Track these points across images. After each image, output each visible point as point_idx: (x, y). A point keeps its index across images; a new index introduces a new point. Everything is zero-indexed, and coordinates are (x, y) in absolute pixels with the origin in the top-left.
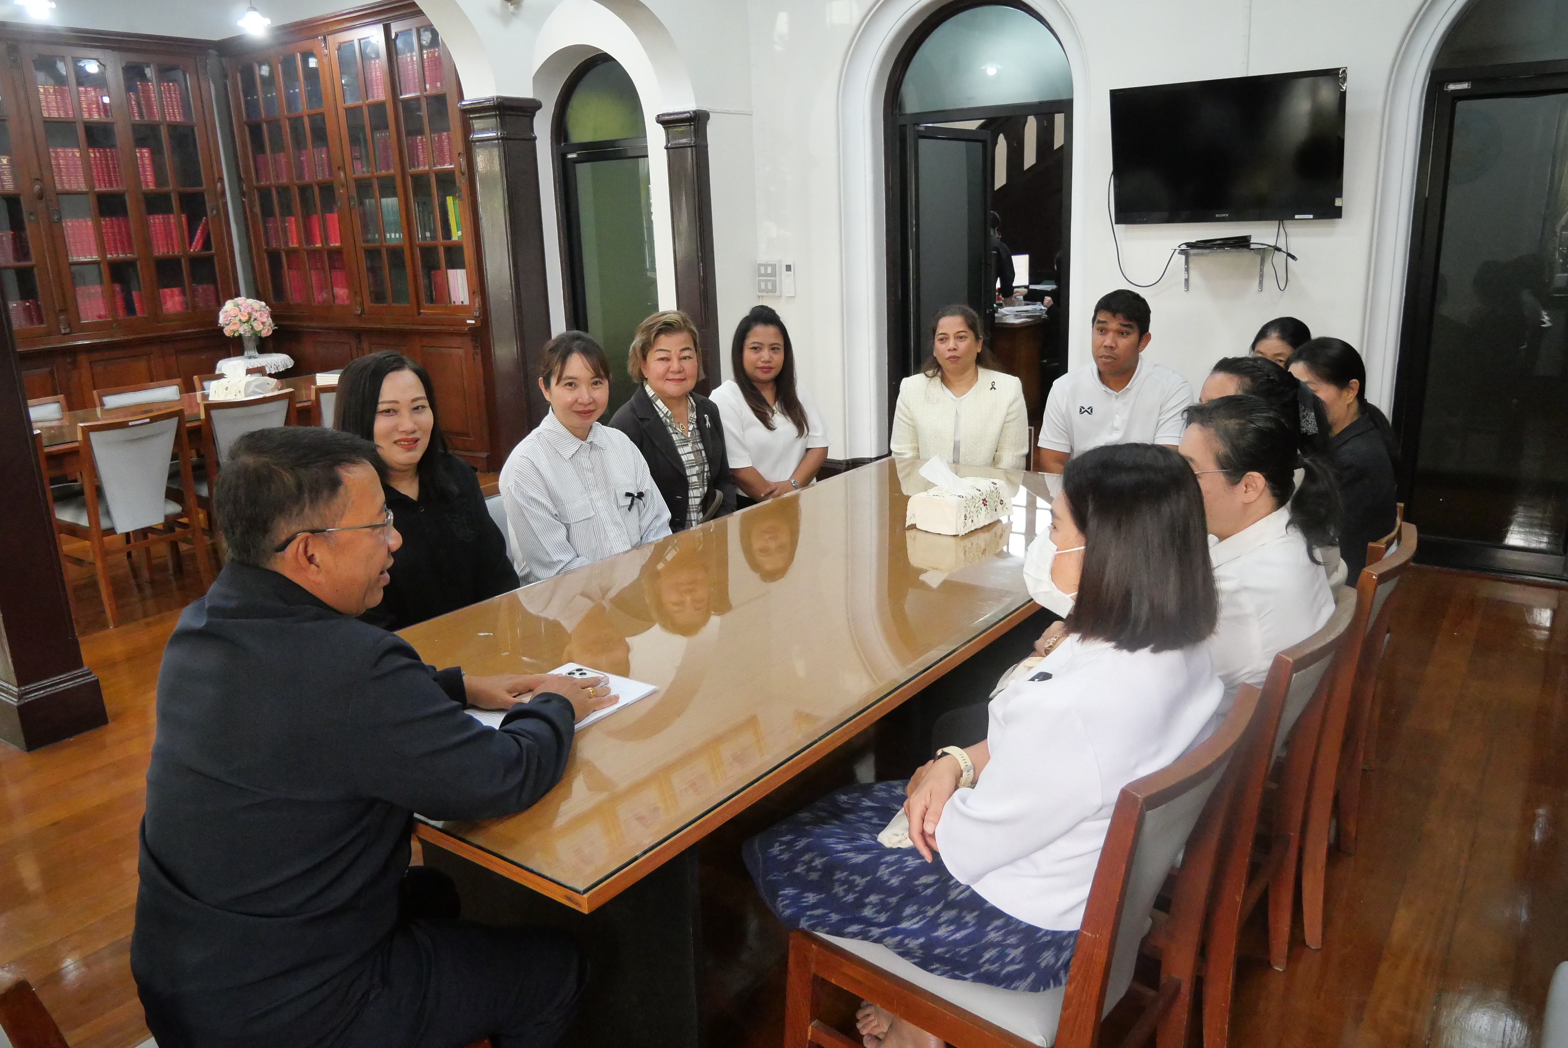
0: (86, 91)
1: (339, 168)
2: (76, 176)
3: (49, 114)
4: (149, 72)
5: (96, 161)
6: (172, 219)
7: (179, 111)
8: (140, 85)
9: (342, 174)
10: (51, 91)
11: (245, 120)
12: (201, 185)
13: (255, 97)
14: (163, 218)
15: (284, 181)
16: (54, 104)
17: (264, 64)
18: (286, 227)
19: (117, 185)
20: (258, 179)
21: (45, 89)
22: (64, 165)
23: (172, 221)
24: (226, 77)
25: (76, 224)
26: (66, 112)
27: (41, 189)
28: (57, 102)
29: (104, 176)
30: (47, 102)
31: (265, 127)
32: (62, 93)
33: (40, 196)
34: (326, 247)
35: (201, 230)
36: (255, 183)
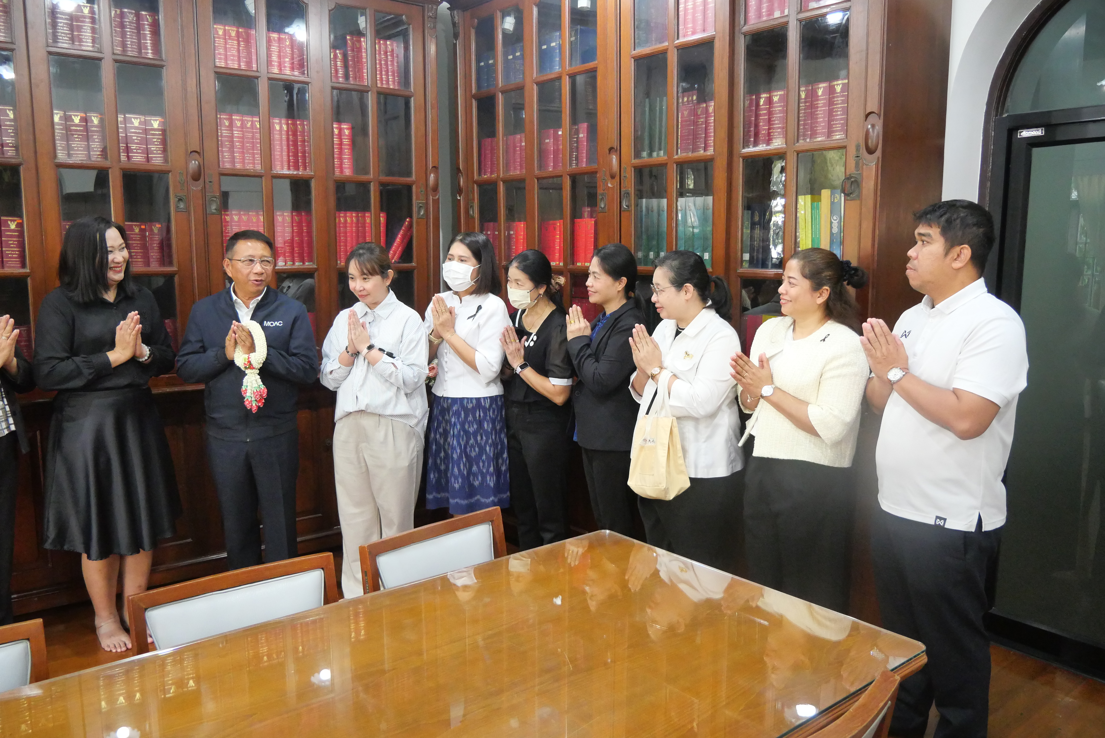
0: (279, 39)
1: (611, 149)
2: (253, 154)
3: (226, 63)
4: (362, 22)
5: (281, 134)
6: (368, 219)
7: (394, 78)
8: (350, 40)
9: (614, 159)
10: (233, 34)
11: (474, 91)
12: (409, 174)
13: (491, 62)
14: (357, 217)
15: (516, 172)
16: (235, 52)
17: (509, 15)
18: (509, 236)
19: (305, 168)
20: (480, 173)
21: (225, 30)
22: (238, 137)
23: (368, 220)
24: (456, 36)
25: (245, 218)
26: (249, 63)
27: (199, 166)
28: (238, 51)
29: (289, 156)
30: (226, 49)
31: (500, 99)
32: (247, 41)
33: (196, 177)
34: (570, 267)
35: (402, 235)
36: (476, 177)
